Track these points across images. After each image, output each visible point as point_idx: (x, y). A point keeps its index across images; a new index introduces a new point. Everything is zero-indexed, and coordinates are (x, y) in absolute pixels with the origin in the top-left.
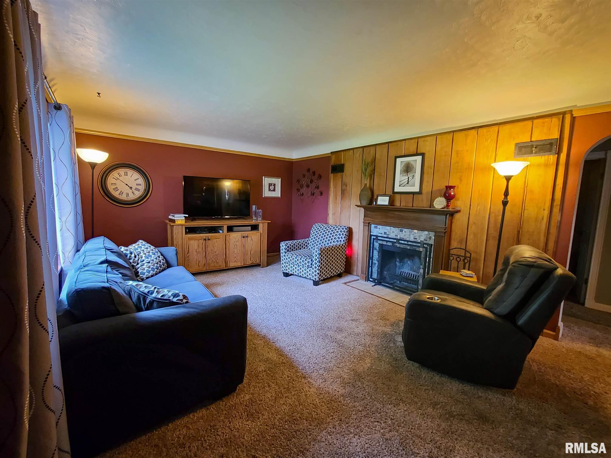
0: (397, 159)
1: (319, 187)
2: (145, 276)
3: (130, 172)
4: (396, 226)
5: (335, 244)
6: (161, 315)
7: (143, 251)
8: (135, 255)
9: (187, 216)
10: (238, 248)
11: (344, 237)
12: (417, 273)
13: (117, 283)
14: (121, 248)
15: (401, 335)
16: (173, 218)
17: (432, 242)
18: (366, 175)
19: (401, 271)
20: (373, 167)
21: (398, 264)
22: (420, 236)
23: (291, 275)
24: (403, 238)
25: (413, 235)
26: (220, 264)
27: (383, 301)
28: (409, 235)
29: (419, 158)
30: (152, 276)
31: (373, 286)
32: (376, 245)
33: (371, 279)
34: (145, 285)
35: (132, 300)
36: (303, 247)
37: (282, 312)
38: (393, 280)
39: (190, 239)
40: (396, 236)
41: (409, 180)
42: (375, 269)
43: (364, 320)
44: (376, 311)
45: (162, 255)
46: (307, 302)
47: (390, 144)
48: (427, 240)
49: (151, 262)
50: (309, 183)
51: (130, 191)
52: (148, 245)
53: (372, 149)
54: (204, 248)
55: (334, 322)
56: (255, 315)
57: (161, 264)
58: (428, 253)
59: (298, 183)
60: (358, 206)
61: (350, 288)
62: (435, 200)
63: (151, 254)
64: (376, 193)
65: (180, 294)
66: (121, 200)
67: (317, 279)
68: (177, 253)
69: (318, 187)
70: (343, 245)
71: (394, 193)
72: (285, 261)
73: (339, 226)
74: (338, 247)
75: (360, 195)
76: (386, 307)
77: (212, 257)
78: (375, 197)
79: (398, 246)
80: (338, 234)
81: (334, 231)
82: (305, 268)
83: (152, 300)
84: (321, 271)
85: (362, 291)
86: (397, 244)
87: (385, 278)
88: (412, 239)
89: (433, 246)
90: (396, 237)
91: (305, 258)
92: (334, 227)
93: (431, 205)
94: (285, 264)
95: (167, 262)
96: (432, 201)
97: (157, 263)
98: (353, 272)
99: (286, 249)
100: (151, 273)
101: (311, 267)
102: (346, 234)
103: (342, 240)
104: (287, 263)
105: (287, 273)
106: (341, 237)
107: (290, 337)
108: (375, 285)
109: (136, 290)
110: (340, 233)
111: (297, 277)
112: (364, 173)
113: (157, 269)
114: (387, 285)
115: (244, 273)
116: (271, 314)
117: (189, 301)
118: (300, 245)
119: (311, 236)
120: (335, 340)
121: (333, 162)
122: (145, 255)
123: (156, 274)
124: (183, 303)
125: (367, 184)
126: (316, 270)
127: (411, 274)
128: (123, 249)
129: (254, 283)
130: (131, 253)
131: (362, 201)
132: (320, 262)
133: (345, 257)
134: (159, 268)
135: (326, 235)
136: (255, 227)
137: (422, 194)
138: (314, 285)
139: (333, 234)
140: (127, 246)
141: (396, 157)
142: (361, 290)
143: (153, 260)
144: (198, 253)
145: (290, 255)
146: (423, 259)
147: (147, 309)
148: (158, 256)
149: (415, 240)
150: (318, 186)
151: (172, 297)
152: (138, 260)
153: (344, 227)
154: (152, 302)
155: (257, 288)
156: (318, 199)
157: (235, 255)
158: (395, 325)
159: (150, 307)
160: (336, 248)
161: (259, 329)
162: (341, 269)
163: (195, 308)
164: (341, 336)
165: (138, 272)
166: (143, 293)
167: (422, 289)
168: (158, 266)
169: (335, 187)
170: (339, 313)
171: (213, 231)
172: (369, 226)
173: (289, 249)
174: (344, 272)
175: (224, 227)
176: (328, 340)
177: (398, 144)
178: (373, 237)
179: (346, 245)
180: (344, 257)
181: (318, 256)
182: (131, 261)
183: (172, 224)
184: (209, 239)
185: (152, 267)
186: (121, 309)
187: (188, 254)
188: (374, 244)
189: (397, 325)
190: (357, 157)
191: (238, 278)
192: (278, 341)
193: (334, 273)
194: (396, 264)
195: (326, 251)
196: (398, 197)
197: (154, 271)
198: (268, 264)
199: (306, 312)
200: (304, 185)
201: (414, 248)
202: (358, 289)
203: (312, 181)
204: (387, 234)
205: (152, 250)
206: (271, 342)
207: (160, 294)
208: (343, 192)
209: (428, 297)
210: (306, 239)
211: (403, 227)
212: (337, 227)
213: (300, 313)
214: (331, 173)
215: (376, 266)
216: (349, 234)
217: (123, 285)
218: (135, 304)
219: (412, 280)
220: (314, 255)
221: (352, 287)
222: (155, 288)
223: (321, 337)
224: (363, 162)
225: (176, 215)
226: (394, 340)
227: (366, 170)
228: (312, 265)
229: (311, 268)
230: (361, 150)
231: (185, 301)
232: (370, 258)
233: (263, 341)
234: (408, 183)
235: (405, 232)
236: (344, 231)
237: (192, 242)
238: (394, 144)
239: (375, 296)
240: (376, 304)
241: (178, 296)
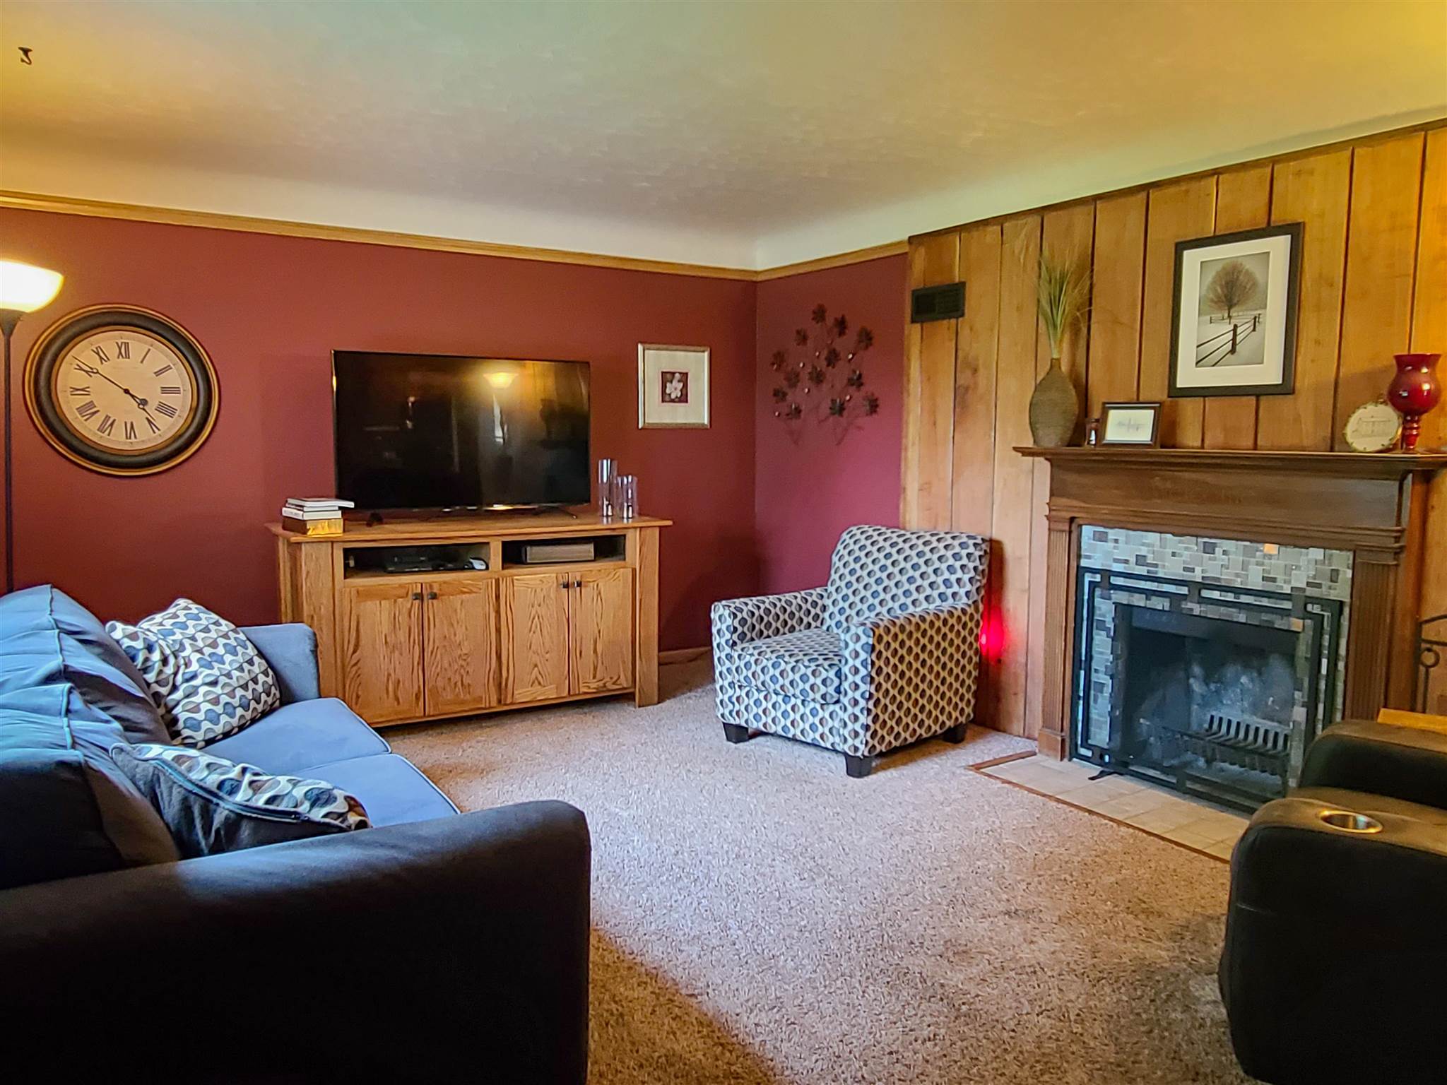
0: (1186, 253)
1: (864, 380)
2: (199, 736)
3: (139, 343)
4: (1185, 531)
5: (932, 607)
6: (269, 869)
7: (193, 638)
8: (162, 653)
9: (351, 505)
10: (545, 632)
11: (971, 580)
12: (1280, 722)
13: (106, 750)
14: (113, 628)
15: (1216, 976)
16: (299, 515)
17: (1341, 592)
18: (1055, 326)
19: (1212, 717)
20: (1087, 288)
21: (1196, 686)
22: (1288, 570)
23: (758, 733)
24: (1218, 579)
25: (1258, 564)
26: (479, 691)
27: (1136, 838)
28: (1245, 566)
29: (1279, 246)
30: (227, 735)
31: (1092, 779)
32: (1105, 609)
33: (1083, 751)
34: (205, 759)
35: (162, 817)
36: (801, 620)
37: (723, 879)
38: (1178, 756)
39: (363, 595)
40: (1185, 569)
41: (1239, 339)
42: (1101, 709)
43: (1058, 913)
44: (1109, 879)
45: (261, 654)
46: (821, 840)
47: (1154, 194)
48: (1319, 586)
49: (223, 680)
50: (825, 363)
51: (139, 418)
52: (208, 617)
53: (1080, 218)
54: (415, 630)
55: (935, 919)
56: (618, 889)
57: (260, 688)
58: (1327, 637)
59: (779, 366)
60: (1025, 452)
61: (999, 784)
62: (1350, 416)
63: (221, 651)
64: (1098, 397)
65: (336, 792)
66: (104, 450)
67: (863, 750)
68: (316, 646)
69: (857, 382)
70: (964, 611)
71: (1177, 393)
72: (730, 679)
73: (948, 536)
74: (945, 622)
75: (1031, 405)
76: (1153, 864)
77: (446, 665)
78: (1096, 414)
79: (1196, 612)
80: (944, 566)
81: (928, 555)
82: (812, 705)
83: (232, 815)
84: (877, 716)
85: (1049, 797)
86: (1190, 605)
87: (1145, 744)
88: (1256, 583)
89: (1346, 610)
90: (1187, 576)
91: (813, 665)
92: (928, 538)
93: (1336, 437)
94: (731, 692)
95: (280, 681)
96: (1337, 422)
97: (245, 687)
98: (1010, 722)
99: (735, 629)
100: (222, 722)
101: (837, 702)
102: (975, 568)
103: (962, 592)
104: (740, 687)
105: (739, 727)
106: (958, 580)
107: (758, 977)
108: (1102, 774)
109: (175, 776)
110: (951, 561)
111: (780, 743)
112: (1046, 313)
113: (246, 708)
114: (1151, 773)
115: (569, 726)
116: (678, 886)
117: (370, 821)
118: (792, 615)
119: (834, 576)
120: (940, 991)
121: (919, 273)
122: (199, 656)
123: (242, 728)
124: (350, 827)
125: (1058, 360)
126: (858, 713)
127: (1257, 729)
128: (119, 631)
129: (611, 765)
130: (150, 648)
131: (1041, 433)
132: (872, 679)
133: (975, 659)
134: (253, 704)
135: (896, 570)
136: (609, 547)
137: (1293, 392)
138: (849, 773)
139: (923, 568)
140: (135, 624)
141: (1181, 247)
142: (1044, 795)
143: (229, 675)
144: (393, 648)
145: (752, 655)
146: (1303, 667)
147: (216, 849)
148: (248, 658)
149: (1270, 587)
150: (860, 376)
151: (307, 805)
152: (175, 674)
153: (969, 537)
154: (234, 823)
155: (624, 786)
156: (859, 428)
157: (536, 659)
158: (1188, 935)
159: (226, 840)
160: (940, 623)
161: (632, 944)
162: (959, 711)
163: (393, 847)
164: (962, 977)
165: (175, 720)
166: (201, 787)
167: (1301, 785)
168: (249, 695)
169: (929, 379)
170: (954, 885)
171: (450, 562)
172: (1070, 532)
173: (747, 633)
174: (973, 722)
175: (492, 545)
176: (913, 991)
177: (1187, 191)
178: (1088, 578)
179: (977, 610)
180: (971, 658)
181: (863, 655)
182: (151, 677)
183: (296, 538)
184: (434, 596)
185: (228, 699)
186: (125, 849)
187: (354, 652)
188: (1096, 604)
189: (1200, 934)
190: (1016, 251)
191: (546, 749)
192: (710, 991)
193: (930, 727)
194: (1188, 690)
195: (896, 636)
196: (1190, 408)
197: (232, 716)
198: (665, 693)
199: (819, 881)
200: (801, 374)
201: (1265, 617)
202: (1031, 791)
203: (833, 358)
204: (1148, 565)
205: (226, 636)
206: (684, 992)
207: (265, 792)
208: (962, 397)
209: (1327, 813)
210: (814, 588)
211: (1217, 533)
212: (939, 540)
213: (796, 883)
214: (913, 321)
215: (1107, 695)
216: (990, 566)
217: (128, 758)
218: (173, 828)
219: (1261, 754)
220: (846, 653)
221: (1005, 782)
222: (244, 770)
223: (882, 979)
224: (1044, 268)
225: (309, 504)
226: (1186, 993)
227: (1054, 302)
228: (839, 692)
229: (837, 707)
230: (1034, 221)
231: (353, 819)
232: (1080, 662)
233: (650, 989)
234: (1233, 351)
235: (1225, 553)
236: (969, 555)
237: (370, 605)
238: (1172, 190)
239: (1104, 817)
240: (1105, 852)
241: (331, 799)
